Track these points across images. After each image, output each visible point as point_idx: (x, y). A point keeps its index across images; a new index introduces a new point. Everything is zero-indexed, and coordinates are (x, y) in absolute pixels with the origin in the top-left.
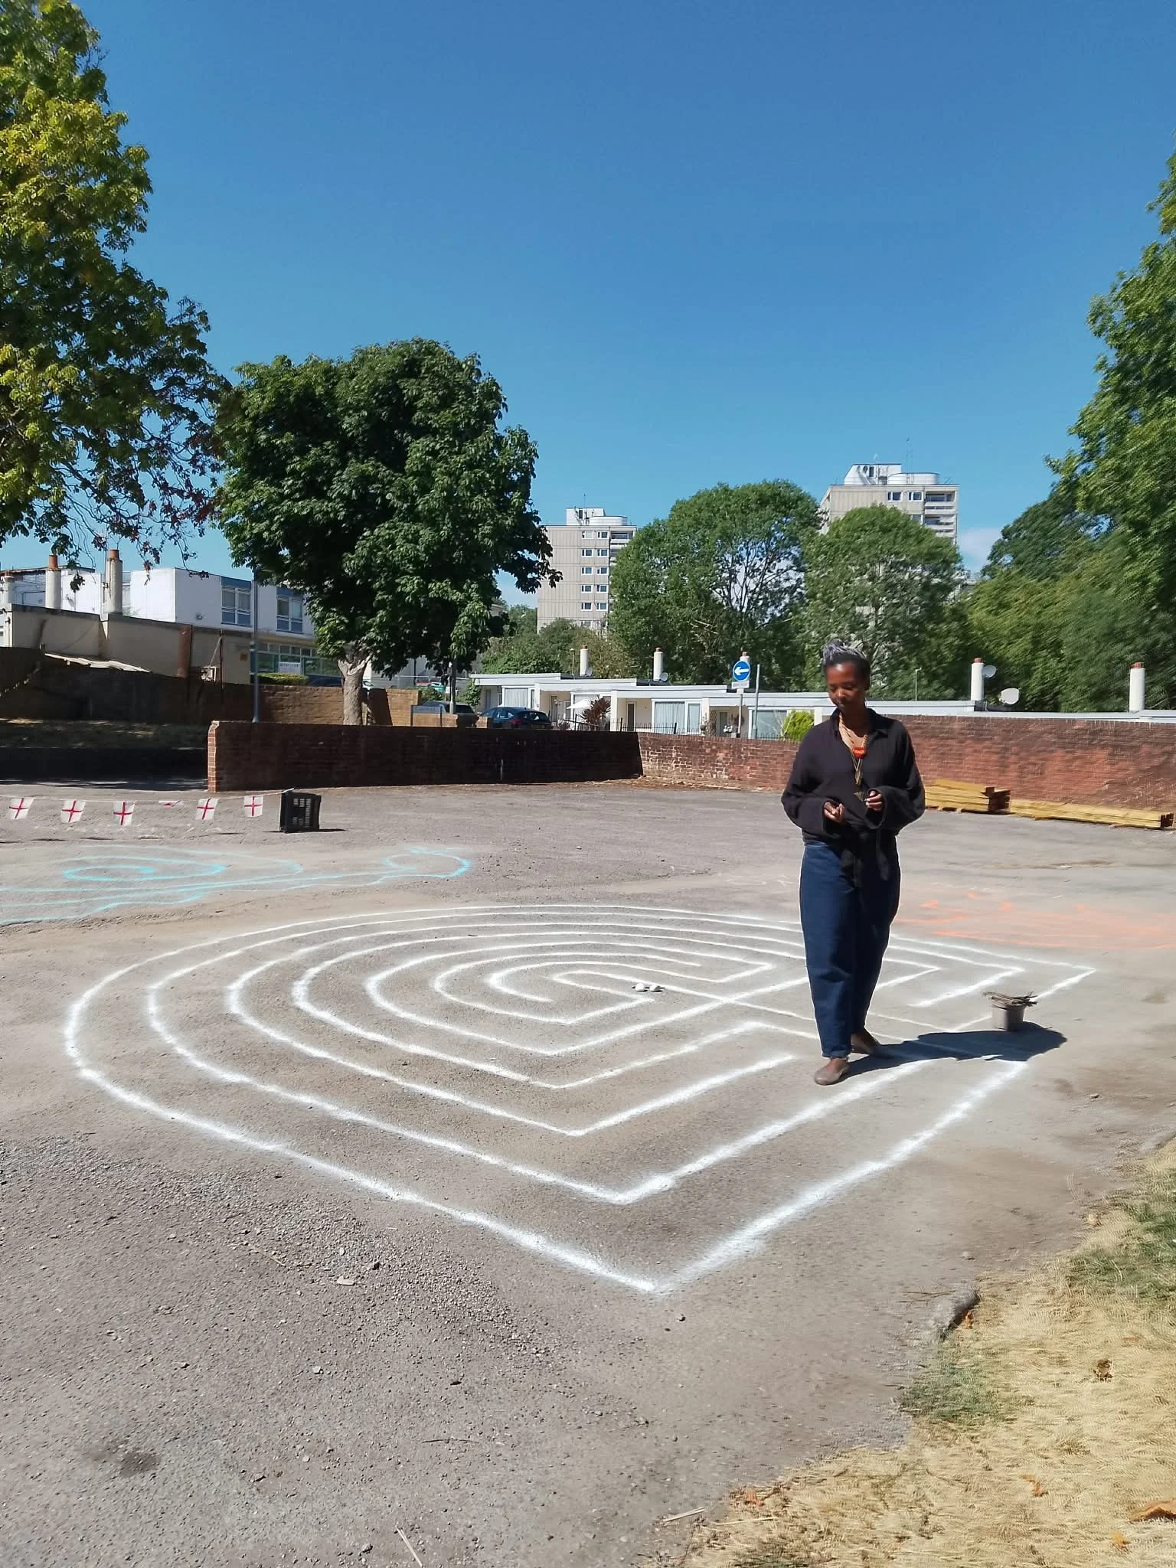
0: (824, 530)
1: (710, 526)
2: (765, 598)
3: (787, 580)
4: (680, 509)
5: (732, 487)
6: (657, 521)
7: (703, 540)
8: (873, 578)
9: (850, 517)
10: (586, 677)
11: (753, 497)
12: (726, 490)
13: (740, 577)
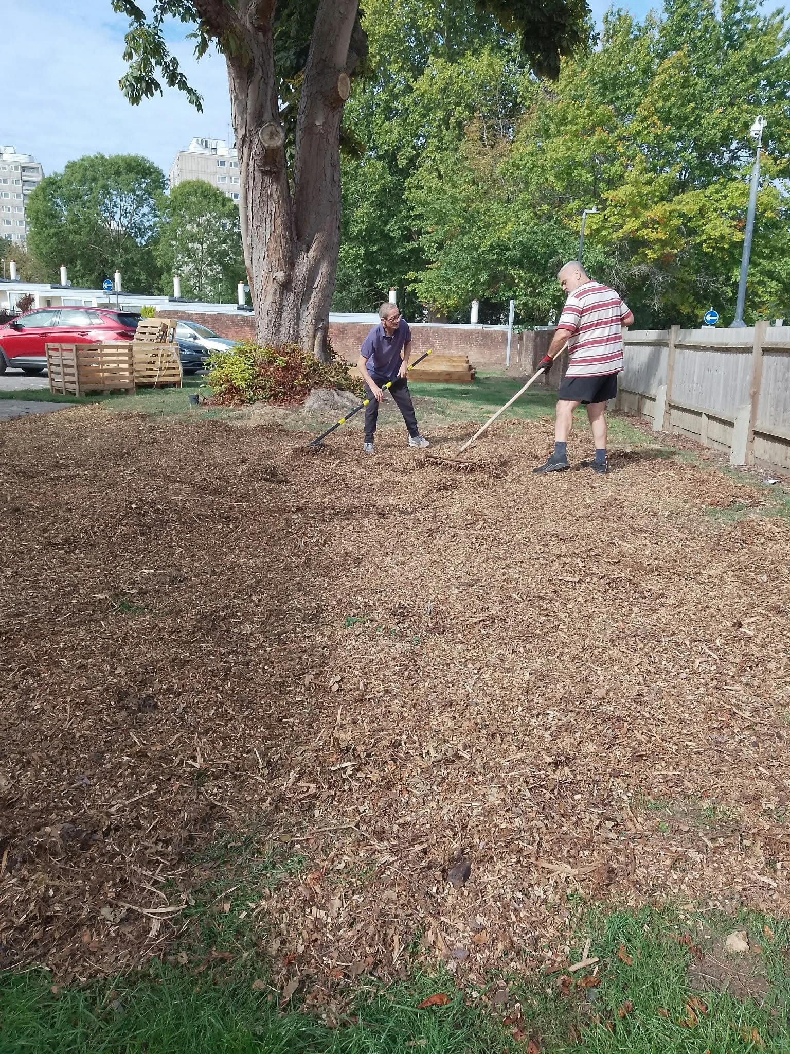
0: (167, 193)
1: (94, 179)
2: (136, 232)
3: (148, 221)
4: (71, 166)
5: (107, 157)
6: (56, 174)
7: (91, 189)
8: (199, 225)
9: (184, 185)
10: (15, 281)
11: (123, 165)
12: (103, 158)
13: (117, 217)
